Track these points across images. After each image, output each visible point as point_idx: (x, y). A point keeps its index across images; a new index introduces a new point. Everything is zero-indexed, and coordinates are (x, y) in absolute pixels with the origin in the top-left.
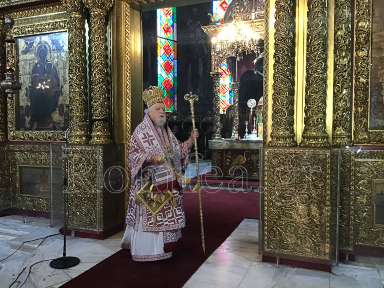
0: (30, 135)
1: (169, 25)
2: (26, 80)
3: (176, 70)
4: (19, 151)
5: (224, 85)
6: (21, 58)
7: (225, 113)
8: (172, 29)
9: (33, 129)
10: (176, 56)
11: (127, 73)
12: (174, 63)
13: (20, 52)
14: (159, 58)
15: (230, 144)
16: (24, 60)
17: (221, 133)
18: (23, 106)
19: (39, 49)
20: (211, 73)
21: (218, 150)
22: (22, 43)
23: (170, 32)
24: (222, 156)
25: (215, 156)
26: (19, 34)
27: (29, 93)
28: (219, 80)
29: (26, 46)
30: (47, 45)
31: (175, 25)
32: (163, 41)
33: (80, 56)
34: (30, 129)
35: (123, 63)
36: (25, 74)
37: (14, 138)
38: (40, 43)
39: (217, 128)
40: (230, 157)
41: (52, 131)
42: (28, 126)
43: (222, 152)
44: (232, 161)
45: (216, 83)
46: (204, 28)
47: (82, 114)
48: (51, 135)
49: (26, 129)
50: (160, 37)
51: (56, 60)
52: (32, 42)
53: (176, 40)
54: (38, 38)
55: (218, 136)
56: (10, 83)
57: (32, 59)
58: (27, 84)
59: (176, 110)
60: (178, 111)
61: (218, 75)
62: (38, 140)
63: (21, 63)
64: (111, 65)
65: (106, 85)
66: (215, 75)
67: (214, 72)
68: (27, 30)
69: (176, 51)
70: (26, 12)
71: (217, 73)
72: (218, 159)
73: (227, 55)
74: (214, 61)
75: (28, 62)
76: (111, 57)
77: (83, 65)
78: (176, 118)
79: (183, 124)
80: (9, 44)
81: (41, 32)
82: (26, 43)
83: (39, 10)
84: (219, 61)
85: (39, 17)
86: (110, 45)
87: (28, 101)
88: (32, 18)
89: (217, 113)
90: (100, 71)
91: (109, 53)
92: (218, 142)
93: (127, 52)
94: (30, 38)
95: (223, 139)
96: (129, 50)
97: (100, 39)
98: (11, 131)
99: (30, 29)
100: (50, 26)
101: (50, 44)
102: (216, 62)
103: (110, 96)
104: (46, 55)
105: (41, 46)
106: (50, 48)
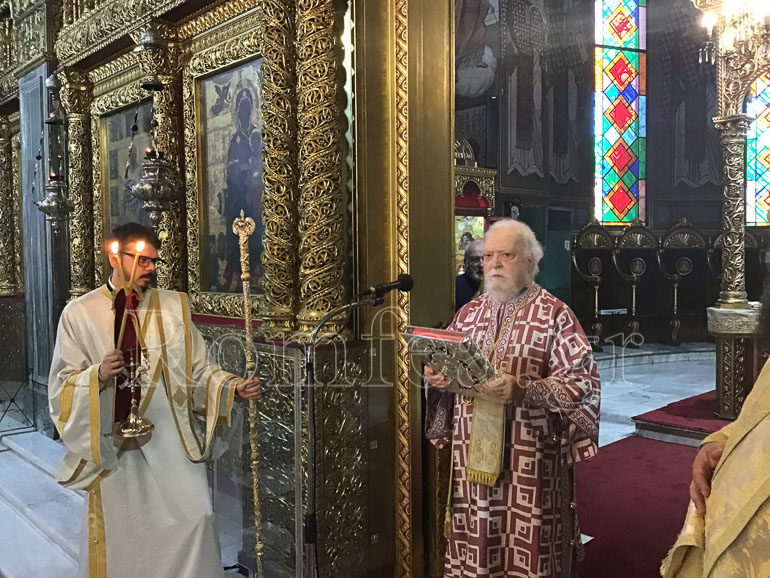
0: (222, 302)
1: (627, 13)
2: (219, 176)
3: (643, 121)
6: (210, 124)
8: (632, 21)
9: (231, 288)
10: (643, 87)
11: (400, 140)
12: (638, 105)
13: (208, 111)
14: (598, 96)
16: (214, 130)
17: (748, 288)
18: (214, 236)
19: (238, 100)
20: (715, 119)
21: (736, 338)
22: (210, 91)
23: (628, 30)
25: (725, 354)
26: (202, 71)
27: (223, 205)
29: (217, 96)
30: (250, 89)
31: (642, 11)
32: (612, 53)
34: (225, 289)
35: (391, 112)
36: (217, 161)
37: (198, 307)
38: (239, 85)
39: (733, 274)
42: (222, 281)
43: (748, 342)
45: (732, 145)
47: (284, 259)
50: (602, 46)
52: (226, 85)
53: (643, 47)
54: (235, 74)
55: (736, 297)
57: (228, 126)
58: (221, 184)
59: (643, 219)
60: (646, 222)
61: (738, 124)
63: (211, 137)
64: (354, 122)
65: (335, 180)
66: (729, 125)
67: (726, 114)
68: (213, 57)
69: (644, 75)
70: (211, 14)
71: (733, 116)
72: (737, 361)
73: (766, 63)
74: (724, 84)
75: (221, 132)
76: (353, 100)
77: (284, 130)
78: (642, 240)
79: (660, 254)
80: (188, 96)
81: (239, 57)
82: (217, 88)
83: (232, 6)
84: (740, 82)
85: (234, 24)
86: (353, 66)
87: (221, 223)
88: (222, 29)
89: (733, 230)
90: (315, 141)
91: (348, 88)
92: (737, 314)
93: (401, 79)
94: (223, 76)
95: (752, 303)
96: (405, 72)
97: (316, 52)
98: (193, 292)
99: (218, 54)
100: (252, 40)
101: (256, 84)
102: (731, 85)
103: (351, 209)
104: (249, 114)
105: (242, 91)
106: (256, 96)
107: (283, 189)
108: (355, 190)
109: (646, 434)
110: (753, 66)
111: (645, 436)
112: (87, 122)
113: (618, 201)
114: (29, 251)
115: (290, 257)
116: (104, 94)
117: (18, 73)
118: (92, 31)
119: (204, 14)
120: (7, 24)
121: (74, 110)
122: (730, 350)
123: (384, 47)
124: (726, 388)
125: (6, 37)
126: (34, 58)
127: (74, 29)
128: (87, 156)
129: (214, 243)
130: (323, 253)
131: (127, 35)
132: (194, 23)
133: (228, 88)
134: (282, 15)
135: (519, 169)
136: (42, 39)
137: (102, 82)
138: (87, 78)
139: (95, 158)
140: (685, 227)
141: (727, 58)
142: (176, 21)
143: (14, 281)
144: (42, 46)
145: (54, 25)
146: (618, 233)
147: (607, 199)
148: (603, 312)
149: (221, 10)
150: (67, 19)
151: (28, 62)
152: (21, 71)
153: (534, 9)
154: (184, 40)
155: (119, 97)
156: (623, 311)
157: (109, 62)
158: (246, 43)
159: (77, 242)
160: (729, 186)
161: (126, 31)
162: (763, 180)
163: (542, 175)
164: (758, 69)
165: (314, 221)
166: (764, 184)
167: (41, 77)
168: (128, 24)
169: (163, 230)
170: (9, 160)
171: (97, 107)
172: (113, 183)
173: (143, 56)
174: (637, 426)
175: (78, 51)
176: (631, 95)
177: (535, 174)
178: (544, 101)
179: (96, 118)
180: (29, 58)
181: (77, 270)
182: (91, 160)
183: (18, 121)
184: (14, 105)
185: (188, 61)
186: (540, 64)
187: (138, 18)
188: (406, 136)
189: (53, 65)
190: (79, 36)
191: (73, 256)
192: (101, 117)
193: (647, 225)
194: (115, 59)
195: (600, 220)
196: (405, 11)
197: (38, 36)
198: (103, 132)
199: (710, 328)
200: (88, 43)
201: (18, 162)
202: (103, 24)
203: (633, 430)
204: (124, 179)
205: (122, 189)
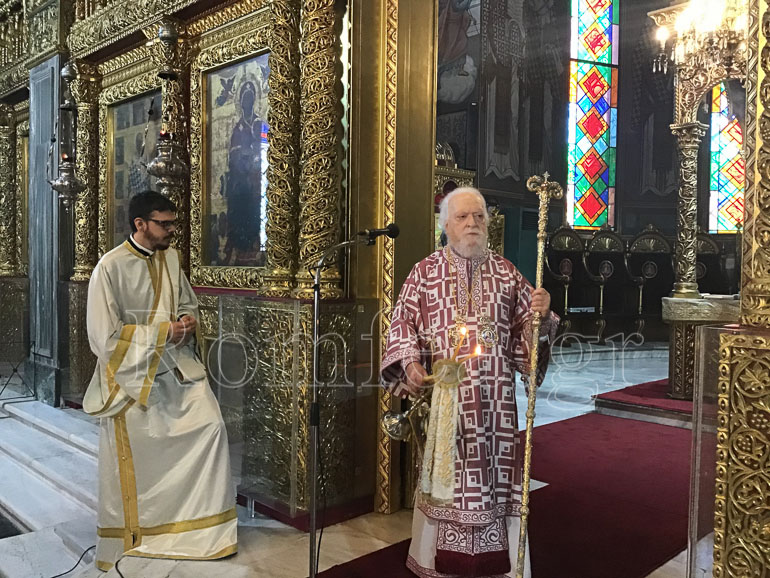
0: (223, 274)
1: (601, 30)
2: (222, 160)
3: (614, 133)
4: (207, 308)
5: (741, 162)
6: (215, 114)
7: (741, 230)
8: (606, 38)
9: (231, 262)
10: (615, 100)
11: (389, 127)
12: (609, 117)
13: (213, 102)
14: (572, 107)
15: (720, 309)
16: (218, 119)
17: (699, 280)
18: (216, 215)
19: (242, 92)
20: (672, 126)
21: (688, 324)
22: (216, 81)
23: (602, 46)
25: (677, 340)
26: (209, 65)
27: (225, 188)
29: (222, 88)
30: (254, 82)
31: (616, 29)
32: (586, 67)
33: (283, 92)
34: (225, 263)
35: (381, 102)
36: (220, 148)
37: (198, 280)
39: (686, 267)
41: (257, 268)
42: (222, 256)
46: (656, 15)
47: (285, 227)
48: (254, 276)
49: (220, 263)
50: (578, 61)
52: (231, 78)
53: (615, 62)
54: (240, 68)
55: (688, 287)
56: (161, 164)
57: (232, 115)
58: (223, 168)
59: (612, 224)
60: (615, 227)
61: (691, 130)
62: (235, 286)
63: (215, 125)
64: (349, 110)
65: (332, 158)
66: (684, 131)
67: (682, 122)
68: (220, 53)
69: (616, 88)
70: (220, 14)
71: (688, 124)
72: (687, 346)
73: (717, 76)
74: (681, 94)
75: (225, 121)
76: (349, 90)
77: (288, 114)
78: (611, 244)
79: (627, 258)
80: (195, 87)
81: (244, 53)
82: (222, 81)
83: (239, 7)
84: (695, 93)
85: (240, 23)
86: (349, 61)
87: (223, 203)
88: (229, 27)
89: (686, 227)
90: (316, 124)
91: (344, 80)
92: (687, 303)
93: (391, 73)
94: (227, 70)
95: (703, 295)
96: (395, 68)
97: (319, 47)
98: (194, 266)
99: (225, 50)
100: (257, 37)
101: (259, 78)
102: (687, 96)
103: (345, 185)
104: (253, 103)
105: (245, 85)
106: (259, 88)
107: (286, 166)
108: (348, 168)
109: (605, 411)
110: (707, 79)
111: (603, 413)
112: (95, 110)
113: (590, 206)
114: (35, 230)
115: (291, 226)
116: (113, 85)
117: (29, 64)
118: (105, 26)
119: (213, 14)
120: (17, 18)
121: (83, 99)
122: (681, 336)
123: (377, 46)
124: (678, 370)
125: (15, 31)
126: (46, 50)
127: (86, 24)
128: (94, 142)
129: (215, 222)
130: (321, 221)
131: (140, 31)
132: (203, 22)
133: (233, 80)
134: (288, 15)
135: (496, 171)
136: (54, 33)
137: (111, 74)
138: (97, 71)
139: (101, 145)
140: (652, 233)
142: (186, 20)
143: (14, 262)
144: (54, 39)
145: (67, 20)
146: (588, 237)
147: (578, 205)
148: (572, 310)
149: (229, 10)
150: (79, 14)
151: (40, 54)
152: (33, 62)
154: (193, 37)
155: (128, 88)
156: (591, 310)
157: (119, 55)
158: (252, 40)
159: (82, 222)
160: (684, 187)
161: (138, 27)
162: (726, 191)
164: (711, 82)
165: (313, 193)
166: (727, 195)
167: (53, 68)
168: (141, 20)
170: (14, 148)
171: (105, 98)
172: (117, 169)
173: (155, 50)
174: (597, 404)
175: (90, 45)
176: (603, 108)
177: (511, 177)
178: (521, 109)
179: (103, 107)
180: (41, 51)
181: (81, 248)
182: (98, 146)
183: (27, 110)
184: (24, 94)
185: (196, 56)
187: (151, 16)
188: (394, 123)
189: (65, 57)
190: (92, 30)
191: (78, 236)
192: (109, 106)
193: (615, 230)
194: (125, 53)
195: (571, 224)
196: (395, 15)
197: (51, 30)
198: (110, 121)
199: (664, 316)
200: (101, 37)
201: (23, 150)
202: (116, 20)
203: (593, 408)
204: (129, 163)
205: (127, 173)
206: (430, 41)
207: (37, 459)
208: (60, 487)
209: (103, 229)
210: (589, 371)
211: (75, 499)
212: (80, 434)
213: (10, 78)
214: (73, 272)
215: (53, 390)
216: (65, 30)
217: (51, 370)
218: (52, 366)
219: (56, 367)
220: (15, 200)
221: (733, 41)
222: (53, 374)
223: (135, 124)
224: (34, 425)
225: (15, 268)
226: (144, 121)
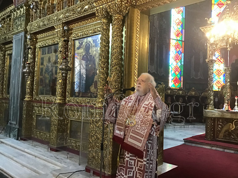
0: (77, 100)
1: (179, 31)
3: (183, 60)
4: (71, 110)
5: (219, 70)
6: (76, 52)
7: (220, 90)
9: (80, 96)
10: (183, 51)
11: (136, 59)
12: (182, 56)
13: (76, 48)
14: (171, 53)
15: (221, 114)
16: (77, 54)
17: (214, 105)
19: (86, 46)
20: (206, 60)
21: (211, 118)
22: (77, 43)
24: (214, 123)
25: (208, 122)
26: (75, 38)
28: (213, 65)
29: (79, 45)
30: (90, 43)
31: (184, 31)
32: (175, 41)
33: (105, 48)
34: (78, 96)
35: (134, 52)
37: (69, 101)
38: (86, 42)
39: (211, 101)
40: (221, 124)
41: (89, 98)
42: (77, 94)
43: (214, 119)
44: (222, 127)
45: (211, 67)
46: (202, 28)
48: (88, 100)
50: (173, 39)
51: (95, 52)
53: (183, 40)
54: (86, 39)
55: (211, 107)
56: (64, 67)
57: (82, 53)
59: (182, 87)
61: (212, 62)
64: (125, 53)
65: (120, 67)
66: (210, 62)
67: (209, 59)
68: (80, 34)
69: (183, 48)
70: (80, 23)
71: (211, 60)
72: (211, 124)
73: (220, 46)
74: (209, 51)
75: (80, 54)
76: (125, 48)
77: (106, 54)
78: (182, 93)
79: (187, 97)
80: (70, 44)
81: (87, 35)
82: (79, 43)
83: (86, 21)
84: (213, 51)
85: (87, 26)
86: (125, 40)
88: (83, 27)
89: (211, 89)
90: (116, 57)
91: (123, 45)
92: (211, 112)
93: (137, 44)
94: (81, 40)
95: (215, 109)
96: (138, 42)
97: (118, 35)
98: (67, 97)
99: (81, 34)
100: (92, 31)
101: (92, 42)
102: (211, 52)
103: (123, 75)
104: (89, 50)
105: (87, 44)
106: (92, 45)
107: (105, 69)
108: (124, 70)
109: (187, 144)
112: (35, 49)
113: (176, 81)
114: (12, 84)
116: (41, 41)
117: (13, 34)
118: (41, 24)
119: (78, 23)
120: (8, 19)
121: (31, 45)
122: (209, 121)
123: (133, 36)
124: (208, 132)
125: (8, 23)
126: (20, 30)
128: (34, 58)
130: (116, 86)
131: (53, 26)
132: (74, 25)
133: (83, 42)
134: (107, 26)
135: (150, 71)
136: (23, 25)
137: (40, 38)
138: (36, 37)
139: (36, 59)
140: (194, 90)
141: (212, 44)
142: (68, 24)
144: (23, 27)
145: (27, 21)
146: (175, 90)
147: (172, 81)
148: (171, 112)
149: (83, 22)
150: (31, 20)
151: (17, 31)
152: (15, 33)
153: (156, 28)
154: (70, 29)
155: (47, 43)
156: (177, 112)
157: (44, 33)
158: (90, 31)
159: (28, 82)
160: (210, 78)
162: (215, 78)
163: (156, 73)
164: (218, 48)
165: (114, 77)
166: (215, 79)
167: (22, 36)
168: (54, 23)
169: (60, 80)
170: (4, 58)
171: (38, 45)
172: (41, 67)
173: (58, 32)
174: (185, 141)
175: (35, 29)
177: (154, 72)
178: (157, 53)
179: (38, 48)
180: (18, 30)
181: (28, 90)
183: (12, 47)
184: (11, 42)
185: (71, 35)
186: (157, 42)
187: (57, 22)
188: (137, 58)
189: (26, 32)
190: (36, 25)
191: (27, 87)
192: (39, 48)
193: (183, 89)
194: (47, 32)
195: (171, 87)
196: (139, 27)
197: (22, 24)
198: (39, 52)
199: (204, 115)
200: (39, 27)
201: (7, 59)
202: (45, 23)
203: (183, 143)
204: (45, 65)
205: (44, 68)
206: (147, 35)
207: (14, 157)
208: (23, 166)
209: (36, 85)
210: (178, 131)
211: (29, 170)
212: (28, 149)
213: (5, 38)
214: (25, 98)
215: (16, 135)
216: (26, 24)
217: (16, 128)
218: (16, 127)
219: (18, 127)
220: (4, 75)
221: (228, 38)
222: (17, 129)
223: (48, 53)
224: (11, 146)
225: (2, 96)
226: (51, 53)
